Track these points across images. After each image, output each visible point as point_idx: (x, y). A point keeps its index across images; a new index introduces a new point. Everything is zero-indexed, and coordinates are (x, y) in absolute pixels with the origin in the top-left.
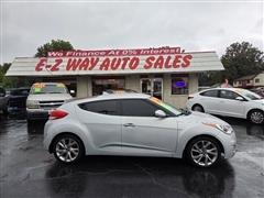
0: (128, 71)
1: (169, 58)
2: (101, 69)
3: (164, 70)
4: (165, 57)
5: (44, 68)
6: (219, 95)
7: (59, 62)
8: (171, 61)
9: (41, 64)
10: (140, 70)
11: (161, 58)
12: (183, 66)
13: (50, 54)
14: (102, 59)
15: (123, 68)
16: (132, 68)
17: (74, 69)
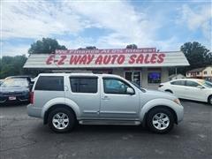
0: (116, 65)
1: (148, 56)
2: (96, 63)
3: (144, 65)
4: (145, 55)
5: (52, 62)
6: (186, 84)
7: (64, 57)
8: (149, 59)
9: (50, 59)
10: (126, 64)
11: (141, 56)
12: (159, 62)
13: (57, 52)
14: (97, 56)
15: (113, 63)
16: (120, 63)
17: (76, 64)
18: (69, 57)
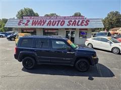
0: (59, 27)
1: (79, 21)
2: (47, 25)
3: (76, 27)
4: (77, 21)
5: (22, 24)
7: (28, 21)
8: (80, 23)
9: (20, 22)
10: (65, 26)
11: (75, 21)
12: (85, 25)
13: (24, 17)
14: (48, 21)
15: (57, 25)
16: (62, 25)
17: (35, 25)
18: (31, 21)
